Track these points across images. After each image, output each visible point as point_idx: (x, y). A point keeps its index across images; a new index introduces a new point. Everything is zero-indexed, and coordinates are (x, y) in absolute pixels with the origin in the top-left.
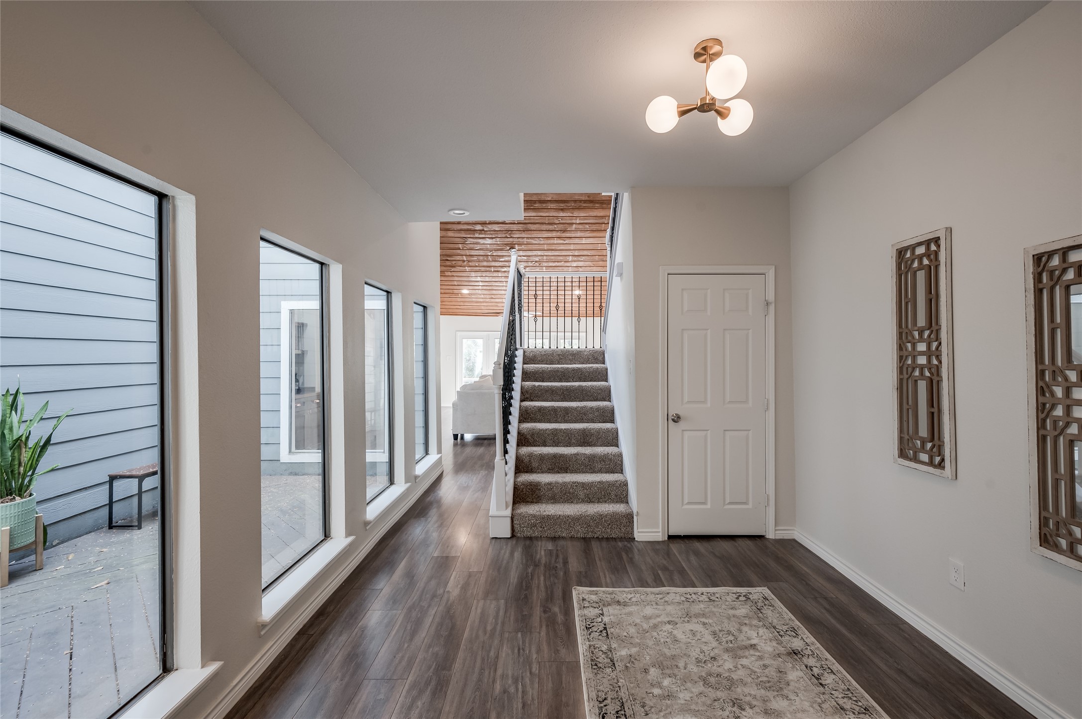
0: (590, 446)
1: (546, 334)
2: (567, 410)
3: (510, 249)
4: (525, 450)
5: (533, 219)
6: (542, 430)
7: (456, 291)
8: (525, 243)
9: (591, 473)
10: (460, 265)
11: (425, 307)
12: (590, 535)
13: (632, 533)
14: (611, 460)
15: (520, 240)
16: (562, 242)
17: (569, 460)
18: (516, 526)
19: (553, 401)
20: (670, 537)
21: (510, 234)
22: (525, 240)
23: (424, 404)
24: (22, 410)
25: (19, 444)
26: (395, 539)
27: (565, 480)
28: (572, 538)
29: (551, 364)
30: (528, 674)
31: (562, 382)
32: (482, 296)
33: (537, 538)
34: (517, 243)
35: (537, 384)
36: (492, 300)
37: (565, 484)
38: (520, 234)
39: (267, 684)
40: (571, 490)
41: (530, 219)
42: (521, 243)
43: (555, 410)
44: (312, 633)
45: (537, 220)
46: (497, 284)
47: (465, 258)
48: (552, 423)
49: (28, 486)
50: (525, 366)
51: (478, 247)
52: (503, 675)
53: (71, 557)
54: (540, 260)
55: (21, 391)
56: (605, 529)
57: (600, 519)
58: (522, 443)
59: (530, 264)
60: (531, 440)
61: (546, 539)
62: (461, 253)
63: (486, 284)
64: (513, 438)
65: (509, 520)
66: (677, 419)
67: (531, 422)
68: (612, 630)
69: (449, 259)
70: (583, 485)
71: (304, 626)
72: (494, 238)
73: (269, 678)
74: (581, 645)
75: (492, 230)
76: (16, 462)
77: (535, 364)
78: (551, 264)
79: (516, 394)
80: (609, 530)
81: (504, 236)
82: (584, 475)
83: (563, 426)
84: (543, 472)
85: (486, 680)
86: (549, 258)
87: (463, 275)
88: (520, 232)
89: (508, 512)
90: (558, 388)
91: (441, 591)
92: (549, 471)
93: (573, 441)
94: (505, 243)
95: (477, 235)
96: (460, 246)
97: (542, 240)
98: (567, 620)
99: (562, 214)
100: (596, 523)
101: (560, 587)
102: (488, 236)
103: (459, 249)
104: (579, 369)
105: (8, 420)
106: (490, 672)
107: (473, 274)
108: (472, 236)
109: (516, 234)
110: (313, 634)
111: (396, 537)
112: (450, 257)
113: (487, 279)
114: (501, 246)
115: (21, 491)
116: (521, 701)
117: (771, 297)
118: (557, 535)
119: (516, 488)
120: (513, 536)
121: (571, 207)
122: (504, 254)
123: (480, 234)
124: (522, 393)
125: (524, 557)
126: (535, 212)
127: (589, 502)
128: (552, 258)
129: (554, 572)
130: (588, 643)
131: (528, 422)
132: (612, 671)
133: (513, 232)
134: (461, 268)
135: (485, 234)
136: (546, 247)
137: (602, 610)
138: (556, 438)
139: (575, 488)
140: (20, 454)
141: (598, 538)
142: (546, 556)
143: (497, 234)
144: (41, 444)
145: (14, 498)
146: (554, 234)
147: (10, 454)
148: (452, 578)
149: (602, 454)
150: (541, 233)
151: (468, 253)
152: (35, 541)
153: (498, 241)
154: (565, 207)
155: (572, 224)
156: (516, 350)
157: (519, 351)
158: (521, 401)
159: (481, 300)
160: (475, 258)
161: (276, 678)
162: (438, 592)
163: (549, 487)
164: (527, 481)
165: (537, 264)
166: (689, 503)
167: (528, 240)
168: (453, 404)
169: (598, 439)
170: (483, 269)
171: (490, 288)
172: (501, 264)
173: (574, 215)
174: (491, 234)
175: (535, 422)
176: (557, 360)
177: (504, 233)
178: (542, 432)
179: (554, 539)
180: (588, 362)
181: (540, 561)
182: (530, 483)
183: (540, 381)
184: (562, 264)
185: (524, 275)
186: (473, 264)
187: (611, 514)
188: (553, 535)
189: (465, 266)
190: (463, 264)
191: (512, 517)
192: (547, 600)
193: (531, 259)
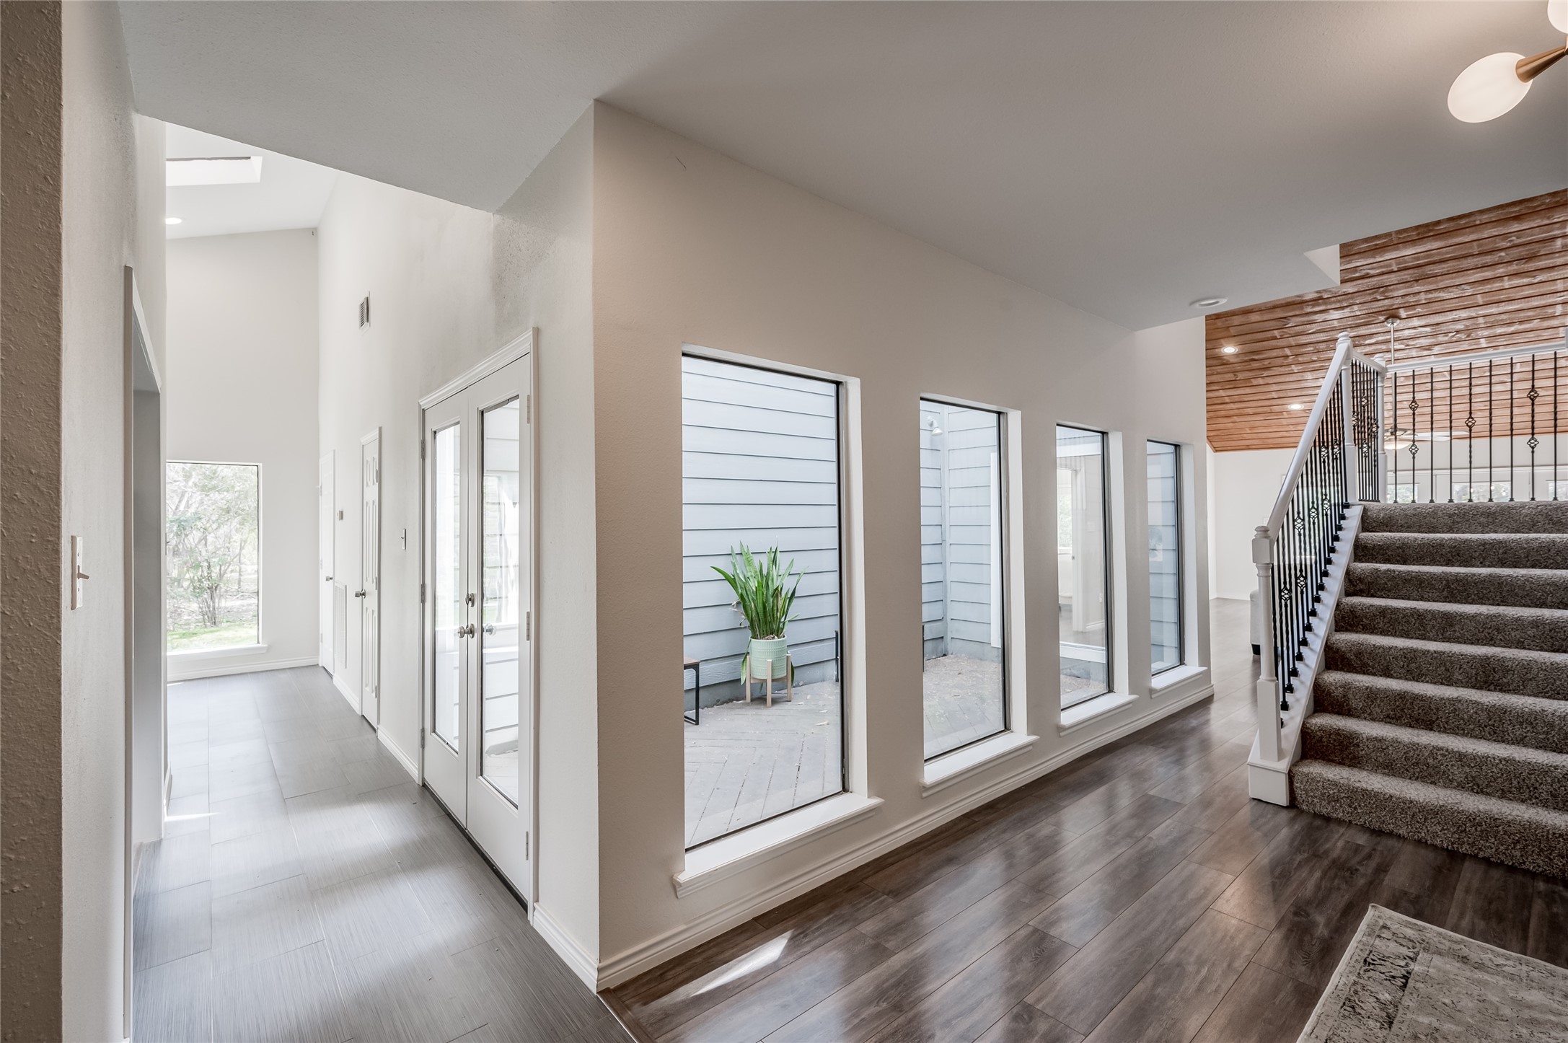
0: (1501, 691)
2: (1448, 619)
3: (1387, 319)
4: (1336, 677)
5: (1438, 254)
6: (1383, 647)
7: (1276, 409)
8: (1424, 302)
9: (1495, 741)
10: (1280, 363)
11: (1177, 446)
12: (1465, 849)
14: (1551, 725)
15: (1411, 299)
16: (1526, 281)
17: (1437, 709)
18: (1298, 791)
19: (1422, 599)
21: (1383, 292)
22: (1423, 296)
23: (1176, 589)
24: (779, 566)
25: (777, 592)
26: (1101, 760)
27: (1416, 740)
28: (1420, 842)
29: (1430, 532)
30: (1225, 965)
31: (1453, 566)
33: (1340, 822)
34: (1402, 306)
35: (1384, 567)
37: (1415, 747)
38: (1408, 287)
39: (925, 844)
40: (1430, 761)
41: (1428, 256)
42: (1413, 304)
43: (1419, 615)
44: (977, 820)
45: (1448, 253)
47: (1288, 352)
48: (1412, 638)
49: (783, 629)
50: (1364, 535)
51: (1314, 328)
52: (1185, 950)
53: (809, 697)
54: (1467, 326)
55: (779, 550)
56: (1507, 849)
57: (1491, 826)
58: (1338, 665)
59: (1441, 338)
60: (1357, 663)
61: (1360, 827)
62: (1279, 344)
64: (1313, 653)
65: (1285, 779)
67: (1365, 633)
68: (1419, 985)
69: (1256, 357)
70: (1461, 757)
71: (971, 811)
72: (1347, 307)
73: (928, 840)
74: (1338, 977)
75: (1340, 293)
76: (775, 608)
77: (1390, 531)
78: (1499, 330)
80: (1518, 853)
81: (1369, 298)
82: (1472, 740)
83: (1433, 646)
84: (1373, 720)
85: (1158, 943)
86: (1492, 319)
87: (1287, 380)
88: (1408, 284)
89: (1284, 765)
90: (1433, 577)
91: (1141, 834)
92: (1389, 720)
93: (1457, 676)
94: (1374, 310)
95: (1309, 310)
96: (1276, 333)
97: (1468, 287)
98: (1332, 938)
99: (1515, 227)
100: (1481, 831)
101: (1347, 897)
102: (1333, 306)
103: (1275, 338)
104: (1500, 542)
105: (771, 573)
106: (1167, 939)
107: (1309, 376)
108: (1297, 313)
109: (1398, 289)
110: (977, 822)
111: (1105, 758)
112: (1258, 354)
114: (1365, 318)
115: (778, 632)
116: (1197, 984)
118: (1385, 828)
119: (1306, 734)
120: (1293, 803)
121: (1543, 207)
122: (1374, 331)
123: (1313, 306)
124: (1347, 581)
125: (1299, 838)
126: (1441, 239)
127: (1477, 793)
128: (1503, 317)
129: (1347, 874)
130: (1355, 978)
131: (1357, 632)
132: (1381, 1028)
133: (1389, 288)
134: (1282, 369)
135: (1325, 304)
136: (1480, 300)
137: (1417, 954)
138: (1414, 665)
139: (1439, 757)
140: (777, 602)
142: (1344, 849)
143: (1352, 298)
144: (789, 596)
145: (774, 637)
146: (1501, 271)
147: (771, 600)
148: (1163, 825)
149: (1527, 710)
150: (1463, 276)
151: (1292, 341)
152: (787, 676)
153: (1357, 310)
154: (1524, 212)
155: (1554, 238)
160: (1310, 348)
161: (935, 843)
162: (1136, 833)
163: (1378, 745)
164: (1331, 727)
165: (1463, 336)
167: (1430, 296)
168: (1252, 596)
169: (1525, 682)
173: (1556, 220)
174: (1339, 301)
175: (1372, 633)
176: (1446, 524)
177: (1370, 294)
178: (1380, 651)
179: (1378, 833)
180: (1532, 528)
181: (1326, 852)
182: (1338, 732)
183: (1398, 562)
184: (1535, 324)
185: (1386, 370)
186: (1306, 358)
187: (1529, 826)
188: (1376, 826)
189: (1289, 365)
190: (1286, 362)
191: (1291, 777)
192: (1309, 902)
193: (1444, 328)
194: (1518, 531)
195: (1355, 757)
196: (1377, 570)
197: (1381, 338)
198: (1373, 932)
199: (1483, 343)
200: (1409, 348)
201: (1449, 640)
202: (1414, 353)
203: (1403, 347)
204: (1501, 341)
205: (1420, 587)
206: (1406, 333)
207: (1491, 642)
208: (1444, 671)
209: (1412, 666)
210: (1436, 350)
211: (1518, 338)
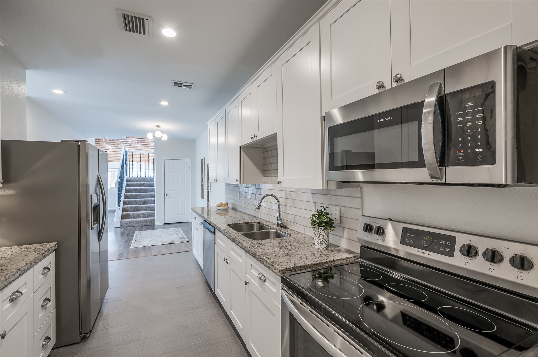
0: (146, 204)
1: (142, 170)
2: (139, 195)
4: (125, 206)
6: (132, 200)
9: (145, 211)
10: (101, 141)
12: (143, 225)
13: (155, 224)
14: (151, 207)
17: (139, 208)
18: (122, 224)
19: (136, 193)
20: (165, 224)
28: (138, 226)
29: (136, 182)
31: (139, 187)
32: (111, 154)
33: (128, 226)
35: (131, 188)
36: (116, 156)
37: (137, 214)
40: (139, 215)
43: (136, 195)
46: (118, 150)
48: (135, 199)
50: (127, 182)
57: (146, 221)
58: (125, 204)
59: (133, 143)
60: (128, 203)
63: (113, 149)
64: (122, 203)
65: (120, 223)
66: (167, 195)
68: (142, 235)
70: (142, 213)
77: (131, 182)
78: (142, 143)
79: (124, 191)
80: (149, 223)
82: (143, 211)
83: (138, 199)
84: (131, 211)
86: (141, 141)
89: (120, 220)
90: (137, 189)
92: (133, 211)
93: (141, 203)
101: (132, 232)
104: (145, 183)
107: (107, 145)
113: (114, 147)
117: (190, 166)
118: (134, 226)
119: (122, 215)
120: (121, 227)
124: (125, 190)
125: (124, 229)
127: (144, 218)
128: (143, 141)
129: (131, 230)
131: (127, 199)
134: (101, 143)
137: (142, 233)
141: (145, 226)
149: (149, 206)
156: (124, 177)
157: (125, 178)
158: (125, 193)
159: (111, 155)
163: (132, 215)
166: (170, 215)
169: (149, 202)
170: (112, 143)
171: (115, 151)
172: (120, 142)
175: (129, 199)
176: (138, 180)
180: (149, 181)
181: (128, 230)
182: (127, 214)
183: (132, 187)
184: (147, 144)
185: (128, 152)
186: (107, 141)
187: (150, 220)
188: (133, 226)
189: (103, 142)
190: (102, 141)
191: (121, 222)
192: (128, 233)
193: (134, 141)
194: (147, 182)
195: (129, 217)
196: (130, 188)
197: (123, 140)
198: (136, 233)
199: (139, 145)
200: (127, 143)
201: (140, 198)
202: (128, 145)
203: (126, 143)
204: (142, 145)
205: (136, 191)
206: (127, 141)
207: (145, 198)
208: (140, 203)
209: (136, 203)
210: (132, 145)
211: (145, 145)
